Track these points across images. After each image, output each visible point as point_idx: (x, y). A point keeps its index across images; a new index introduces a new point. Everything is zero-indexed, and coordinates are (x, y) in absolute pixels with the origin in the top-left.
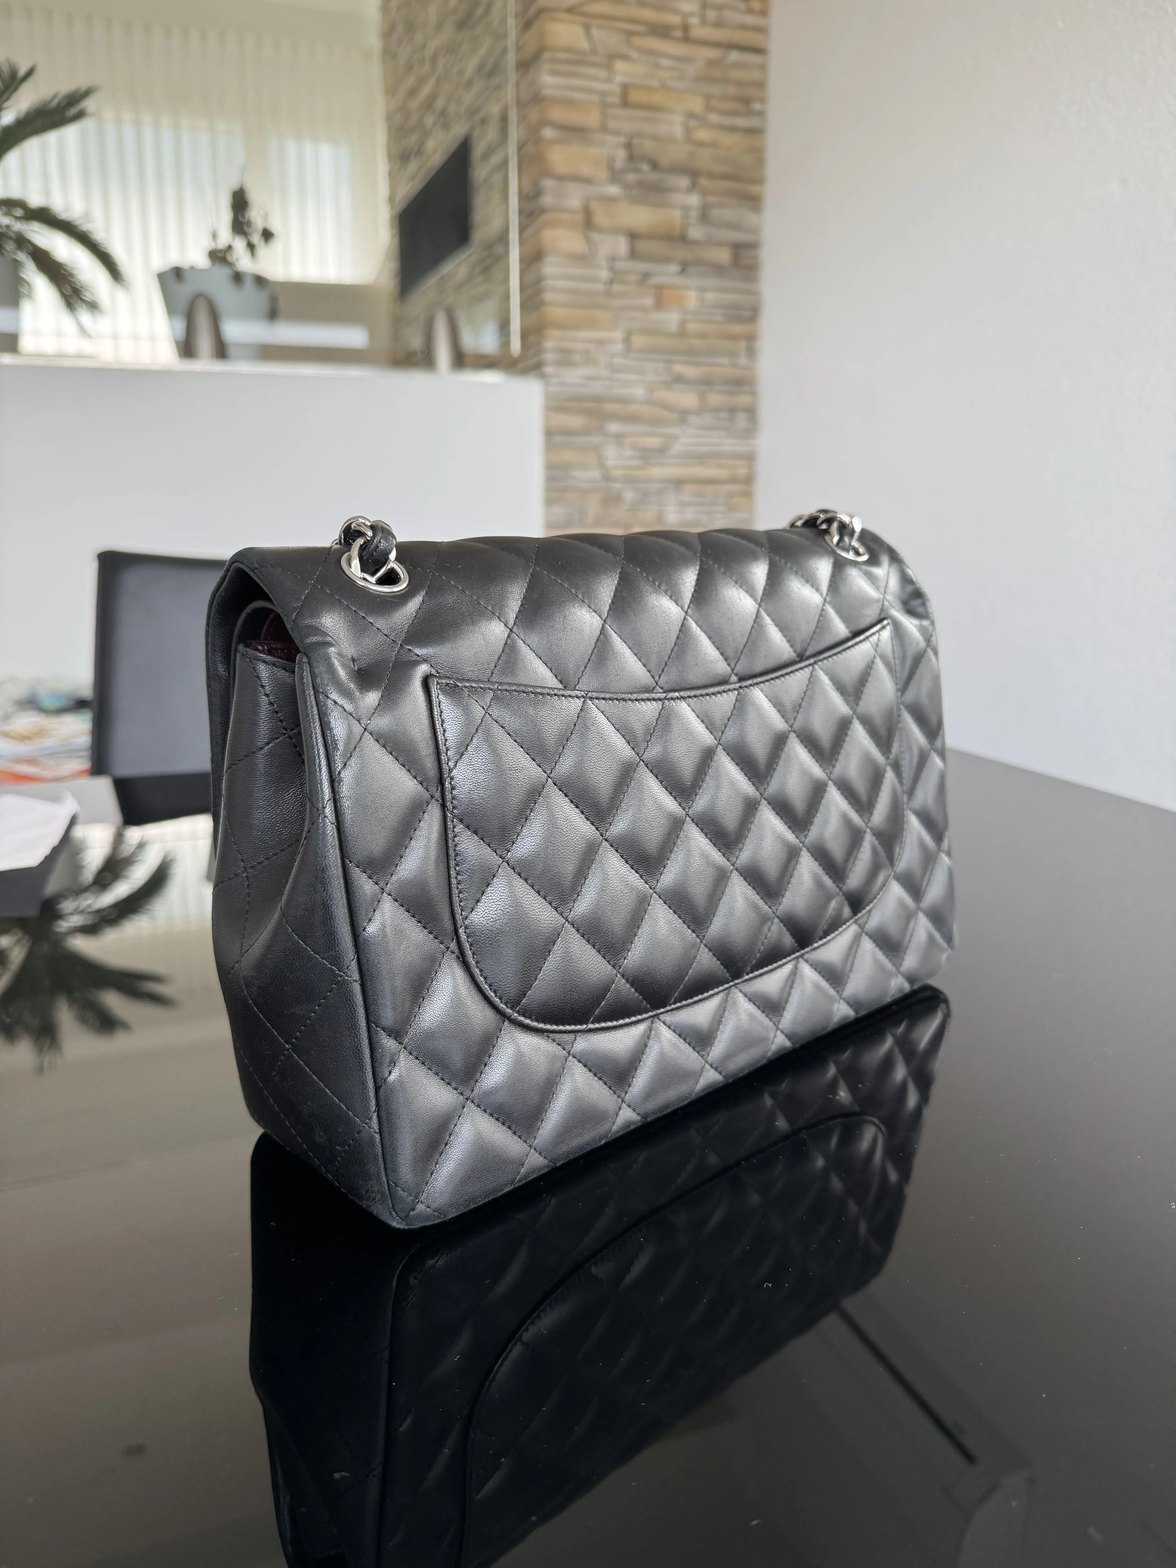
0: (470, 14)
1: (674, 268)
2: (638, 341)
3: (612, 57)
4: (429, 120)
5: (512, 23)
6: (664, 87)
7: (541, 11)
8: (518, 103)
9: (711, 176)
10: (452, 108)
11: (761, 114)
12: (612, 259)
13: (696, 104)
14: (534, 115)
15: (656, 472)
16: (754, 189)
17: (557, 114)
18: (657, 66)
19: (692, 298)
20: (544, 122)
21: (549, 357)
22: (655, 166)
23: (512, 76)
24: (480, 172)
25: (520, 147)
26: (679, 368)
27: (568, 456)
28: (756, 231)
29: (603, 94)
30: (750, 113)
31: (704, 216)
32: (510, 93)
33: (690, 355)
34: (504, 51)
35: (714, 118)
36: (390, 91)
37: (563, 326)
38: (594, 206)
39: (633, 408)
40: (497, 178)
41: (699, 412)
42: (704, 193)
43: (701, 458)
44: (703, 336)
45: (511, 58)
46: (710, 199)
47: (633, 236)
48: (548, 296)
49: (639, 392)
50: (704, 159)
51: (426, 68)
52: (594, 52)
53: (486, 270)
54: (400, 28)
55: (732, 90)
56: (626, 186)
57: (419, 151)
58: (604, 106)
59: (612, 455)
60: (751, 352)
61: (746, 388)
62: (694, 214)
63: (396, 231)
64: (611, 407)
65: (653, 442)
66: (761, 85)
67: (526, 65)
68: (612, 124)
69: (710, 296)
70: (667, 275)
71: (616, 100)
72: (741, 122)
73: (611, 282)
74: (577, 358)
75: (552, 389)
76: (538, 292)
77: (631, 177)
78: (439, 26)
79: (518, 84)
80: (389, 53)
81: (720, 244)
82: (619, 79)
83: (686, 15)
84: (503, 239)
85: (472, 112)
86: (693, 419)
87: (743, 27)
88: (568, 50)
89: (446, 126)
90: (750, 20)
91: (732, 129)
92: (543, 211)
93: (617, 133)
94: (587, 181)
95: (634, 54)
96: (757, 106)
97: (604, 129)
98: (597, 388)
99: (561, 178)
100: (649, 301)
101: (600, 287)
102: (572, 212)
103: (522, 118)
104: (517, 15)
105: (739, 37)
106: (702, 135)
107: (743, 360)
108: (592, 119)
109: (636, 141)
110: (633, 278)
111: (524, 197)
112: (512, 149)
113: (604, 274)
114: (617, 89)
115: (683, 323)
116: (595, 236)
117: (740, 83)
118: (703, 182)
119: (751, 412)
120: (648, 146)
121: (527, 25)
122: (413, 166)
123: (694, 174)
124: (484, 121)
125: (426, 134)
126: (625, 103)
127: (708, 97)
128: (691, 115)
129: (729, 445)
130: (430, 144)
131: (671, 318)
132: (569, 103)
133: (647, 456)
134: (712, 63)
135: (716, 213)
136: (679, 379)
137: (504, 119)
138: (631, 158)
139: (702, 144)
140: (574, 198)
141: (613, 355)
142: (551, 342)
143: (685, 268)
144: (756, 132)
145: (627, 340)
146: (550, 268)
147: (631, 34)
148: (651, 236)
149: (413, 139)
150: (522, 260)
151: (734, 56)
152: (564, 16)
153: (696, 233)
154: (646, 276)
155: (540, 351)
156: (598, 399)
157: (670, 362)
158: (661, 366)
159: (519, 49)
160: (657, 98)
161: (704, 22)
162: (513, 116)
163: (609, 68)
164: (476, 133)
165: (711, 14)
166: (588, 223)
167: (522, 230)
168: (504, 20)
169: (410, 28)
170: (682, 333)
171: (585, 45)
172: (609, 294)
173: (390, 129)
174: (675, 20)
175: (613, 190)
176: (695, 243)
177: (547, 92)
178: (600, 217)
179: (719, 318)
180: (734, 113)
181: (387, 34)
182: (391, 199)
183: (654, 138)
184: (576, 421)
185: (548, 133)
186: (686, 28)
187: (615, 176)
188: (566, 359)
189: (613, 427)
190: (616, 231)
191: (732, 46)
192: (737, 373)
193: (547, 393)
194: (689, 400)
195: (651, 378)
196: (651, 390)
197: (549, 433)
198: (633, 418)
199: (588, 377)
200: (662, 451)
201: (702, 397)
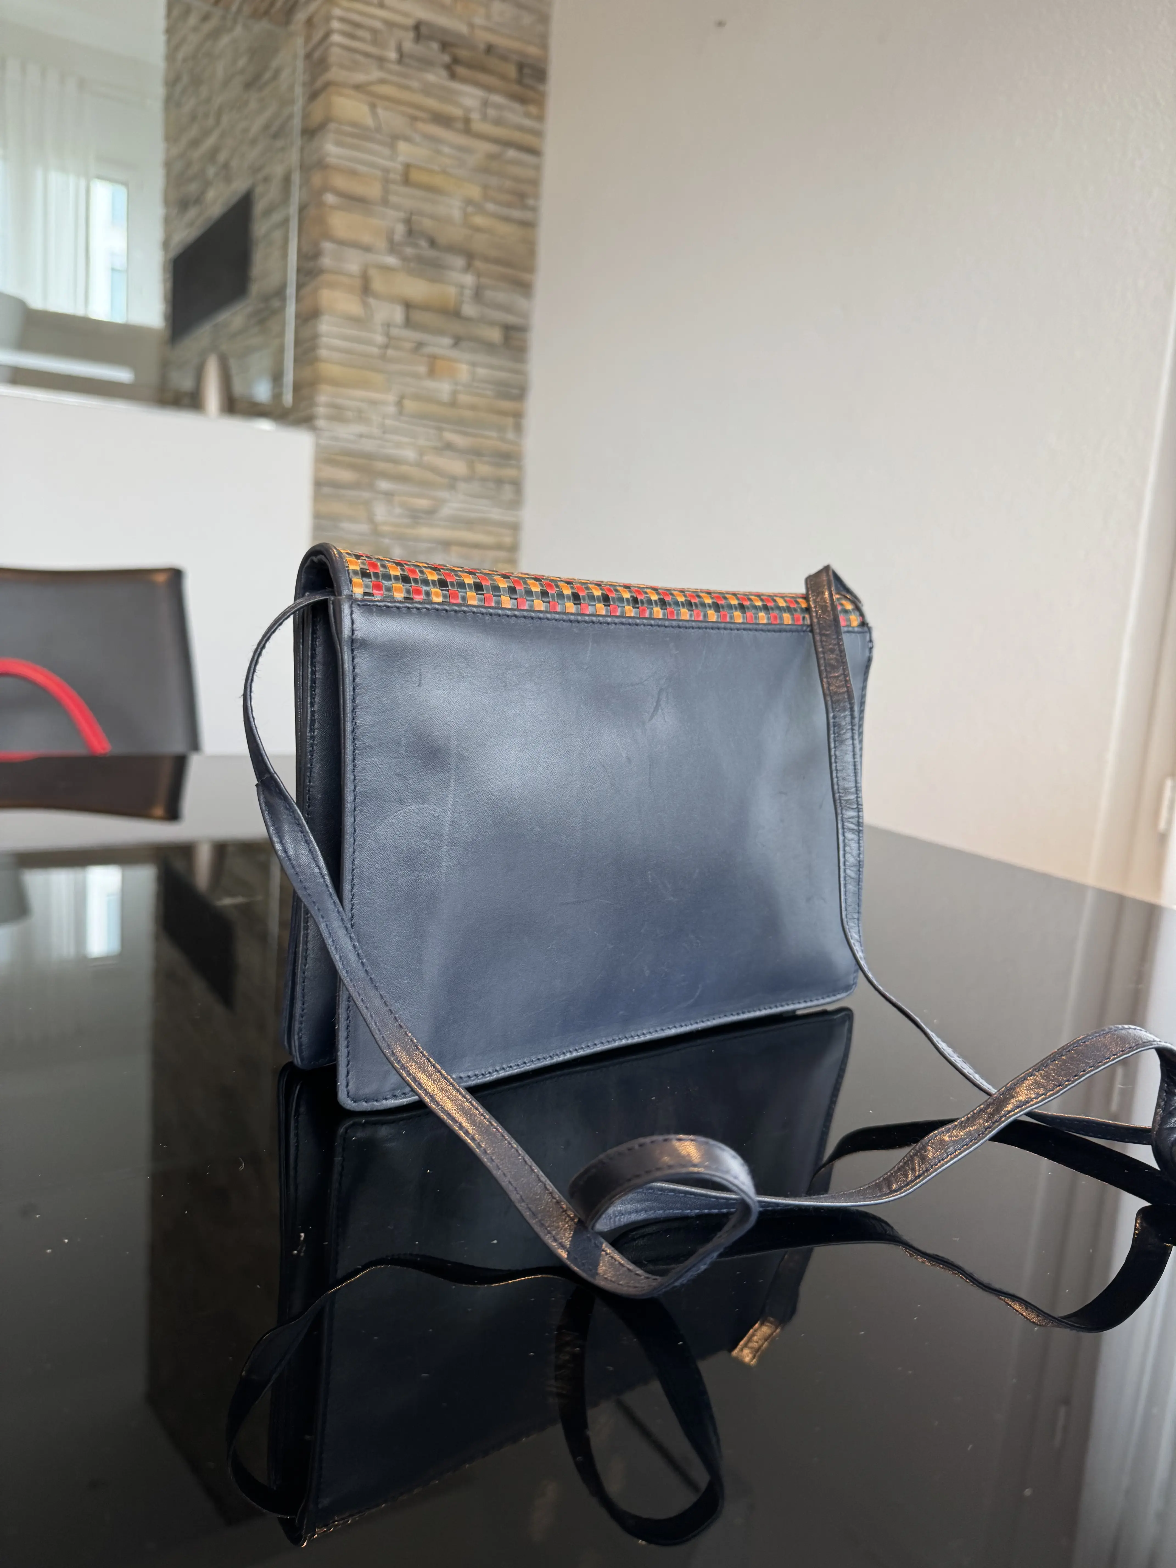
0: (257, 77)
1: (447, 341)
2: (410, 405)
3: (395, 138)
4: (211, 171)
5: (299, 91)
6: (444, 172)
7: (328, 85)
8: (302, 167)
9: (486, 259)
10: (234, 163)
11: (534, 209)
12: (388, 325)
13: (475, 192)
14: (317, 179)
15: (424, 531)
16: (526, 276)
17: (340, 182)
18: (439, 152)
19: (463, 371)
20: (326, 188)
21: (321, 410)
22: (433, 243)
23: (298, 142)
24: (260, 228)
25: (302, 209)
26: (449, 436)
27: (338, 508)
28: (525, 315)
29: (386, 171)
30: (524, 207)
31: (478, 295)
32: (294, 157)
33: (460, 424)
34: (290, 117)
35: (490, 207)
36: (171, 137)
37: (335, 383)
38: (373, 272)
39: (404, 469)
40: (277, 235)
42: (479, 275)
43: (469, 523)
44: (473, 407)
45: (297, 123)
46: (484, 281)
47: (408, 306)
48: (323, 353)
49: (410, 454)
50: (480, 243)
51: (211, 121)
52: (378, 129)
53: (262, 322)
54: (185, 79)
55: (508, 184)
56: (404, 259)
57: (198, 200)
58: (386, 181)
59: (381, 512)
60: (518, 428)
61: (512, 462)
62: (468, 293)
63: (169, 275)
64: (381, 465)
65: (423, 503)
66: (535, 183)
67: (311, 132)
68: (393, 199)
69: (481, 372)
70: (441, 345)
71: (398, 178)
72: (517, 214)
73: (386, 347)
74: (350, 414)
75: (323, 442)
76: (313, 348)
77: (409, 251)
78: (226, 83)
79: (302, 149)
80: (171, 102)
81: (492, 323)
82: (401, 158)
83: (468, 110)
84: (280, 293)
85: (255, 170)
86: (462, 486)
87: (521, 128)
88: (354, 124)
89: (228, 179)
90: (528, 122)
91: (507, 219)
92: (321, 271)
93: (397, 207)
94: (367, 249)
95: (418, 138)
96: (530, 202)
97: (385, 202)
98: (368, 446)
99: (342, 243)
100: (422, 369)
101: (375, 351)
102: (350, 276)
103: (306, 182)
104: (304, 84)
105: (517, 136)
106: (479, 220)
107: (510, 435)
108: (374, 191)
109: (414, 218)
110: (408, 345)
111: (302, 256)
112: (293, 210)
113: (380, 339)
114: (400, 168)
115: (454, 393)
116: (372, 301)
117: (517, 179)
118: (478, 264)
119: (517, 485)
120: (427, 224)
121: (313, 96)
122: (192, 212)
123: (470, 256)
124: (266, 180)
125: (207, 184)
126: (406, 181)
127: (485, 187)
128: (469, 202)
129: (495, 513)
130: (211, 194)
131: (443, 388)
132: (353, 173)
133: (416, 516)
134: (491, 157)
135: (489, 294)
136: (449, 447)
137: (287, 180)
138: (410, 232)
139: (478, 229)
140: (353, 263)
141: (385, 417)
142: (324, 397)
143: (458, 341)
144: (529, 225)
145: (399, 403)
146: (326, 326)
147: (414, 119)
148: (426, 307)
149: (193, 188)
150: (298, 316)
151: (511, 153)
152: (352, 92)
153: (469, 310)
154: (420, 345)
155: (312, 404)
156: (370, 456)
157: (440, 429)
158: (432, 431)
159: (306, 116)
160: (438, 181)
161: (484, 118)
162: (296, 178)
163: (392, 146)
164: (259, 190)
165: (492, 112)
166: (366, 289)
167: (299, 287)
168: (291, 88)
169: (196, 81)
170: (453, 404)
171: (369, 122)
172: (383, 357)
173: (168, 175)
174: (458, 112)
175: (391, 260)
176: (468, 319)
177: (331, 160)
178: (378, 284)
179: (489, 393)
180: (509, 205)
181: (172, 82)
182: (166, 244)
183: (432, 217)
184: (346, 475)
185: (330, 198)
186: (467, 121)
187: (393, 248)
188: (338, 415)
189: (384, 485)
190: (392, 299)
191: (508, 144)
192: (505, 447)
193: (318, 445)
194: (458, 467)
195: (421, 442)
196: (421, 454)
197: (318, 484)
198: (403, 479)
199: (361, 436)
200: (431, 512)
201: (471, 466)
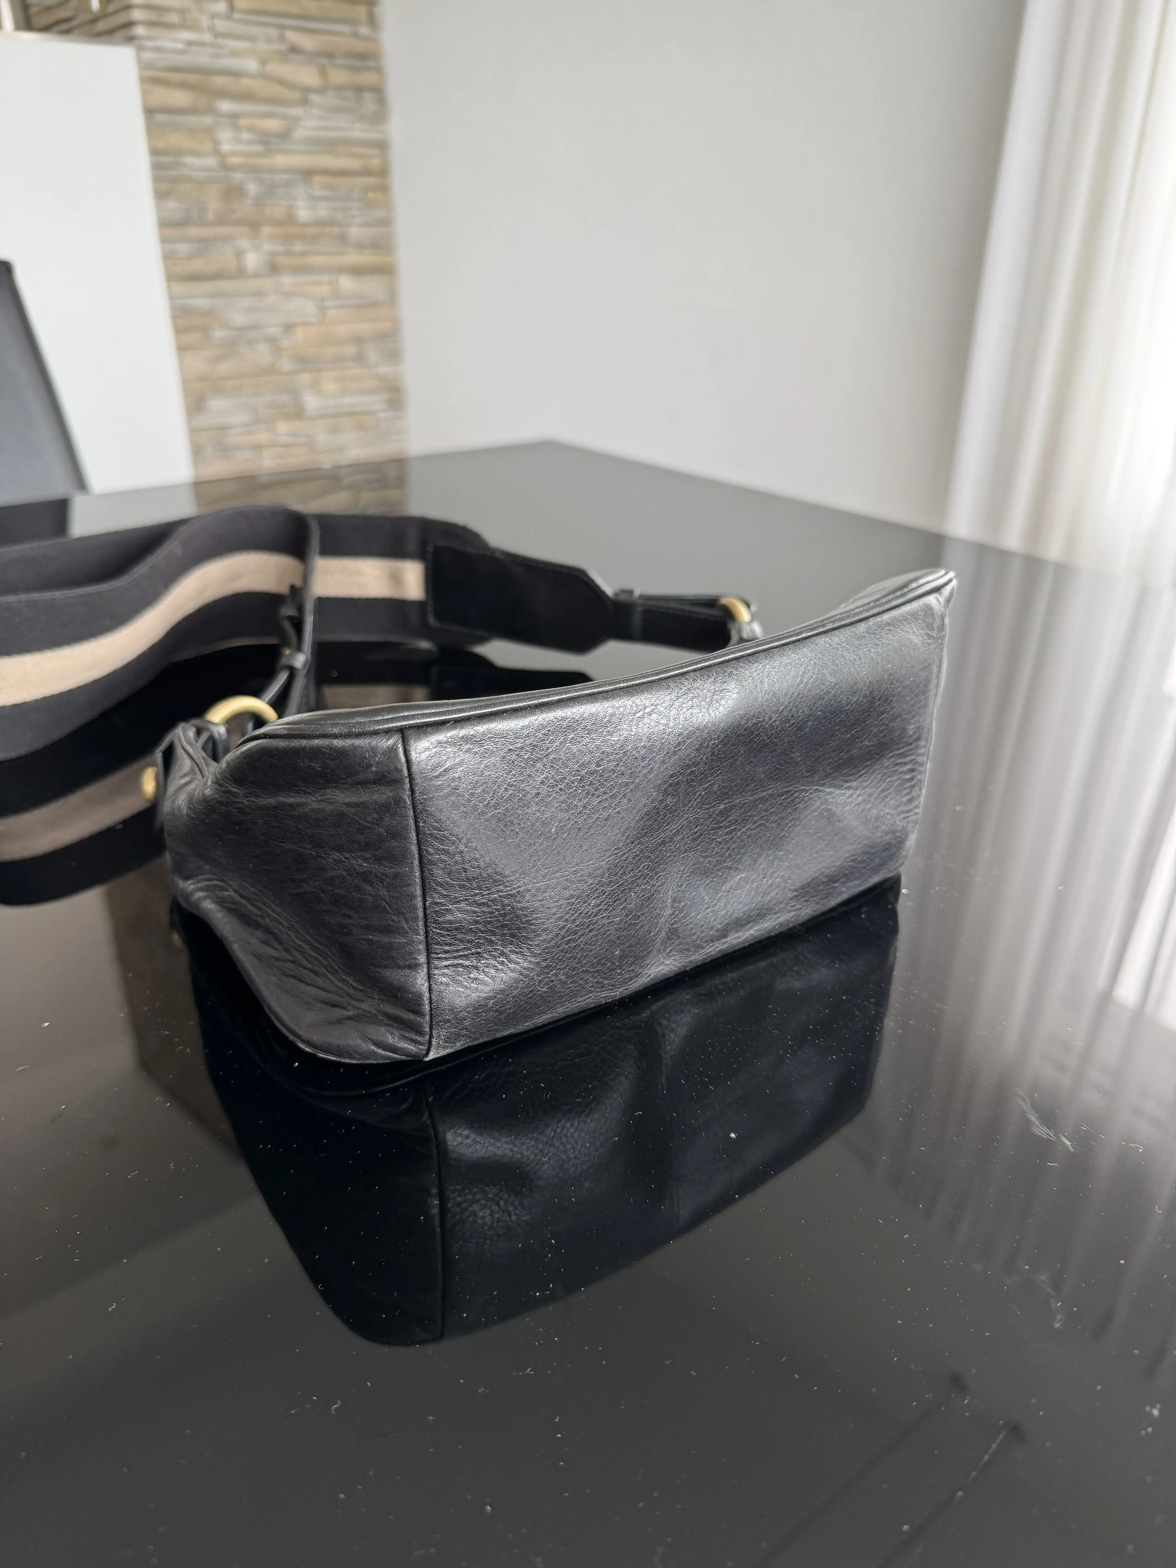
15: (279, 160)
21: (137, 15)
26: (293, 36)
27: (176, 140)
33: (305, 20)
39: (245, 83)
41: (321, 91)
43: (330, 145)
49: (250, 64)
59: (226, 139)
60: (373, 20)
61: (371, 63)
64: (219, 81)
65: (273, 125)
74: (173, 18)
75: (147, 56)
86: (316, 99)
98: (202, 58)
107: (364, 30)
119: (379, 92)
129: (358, 131)
133: (269, 142)
136: (294, 50)
141: (214, 16)
156: (203, 71)
157: (282, 27)
158: (273, 33)
184: (180, 98)
188: (160, 19)
189: (225, 106)
192: (359, 46)
193: (139, 60)
194: (308, 76)
195: (262, 46)
196: (263, 62)
197: (149, 112)
198: (246, 96)
199: (190, 43)
200: (284, 135)
201: (323, 74)
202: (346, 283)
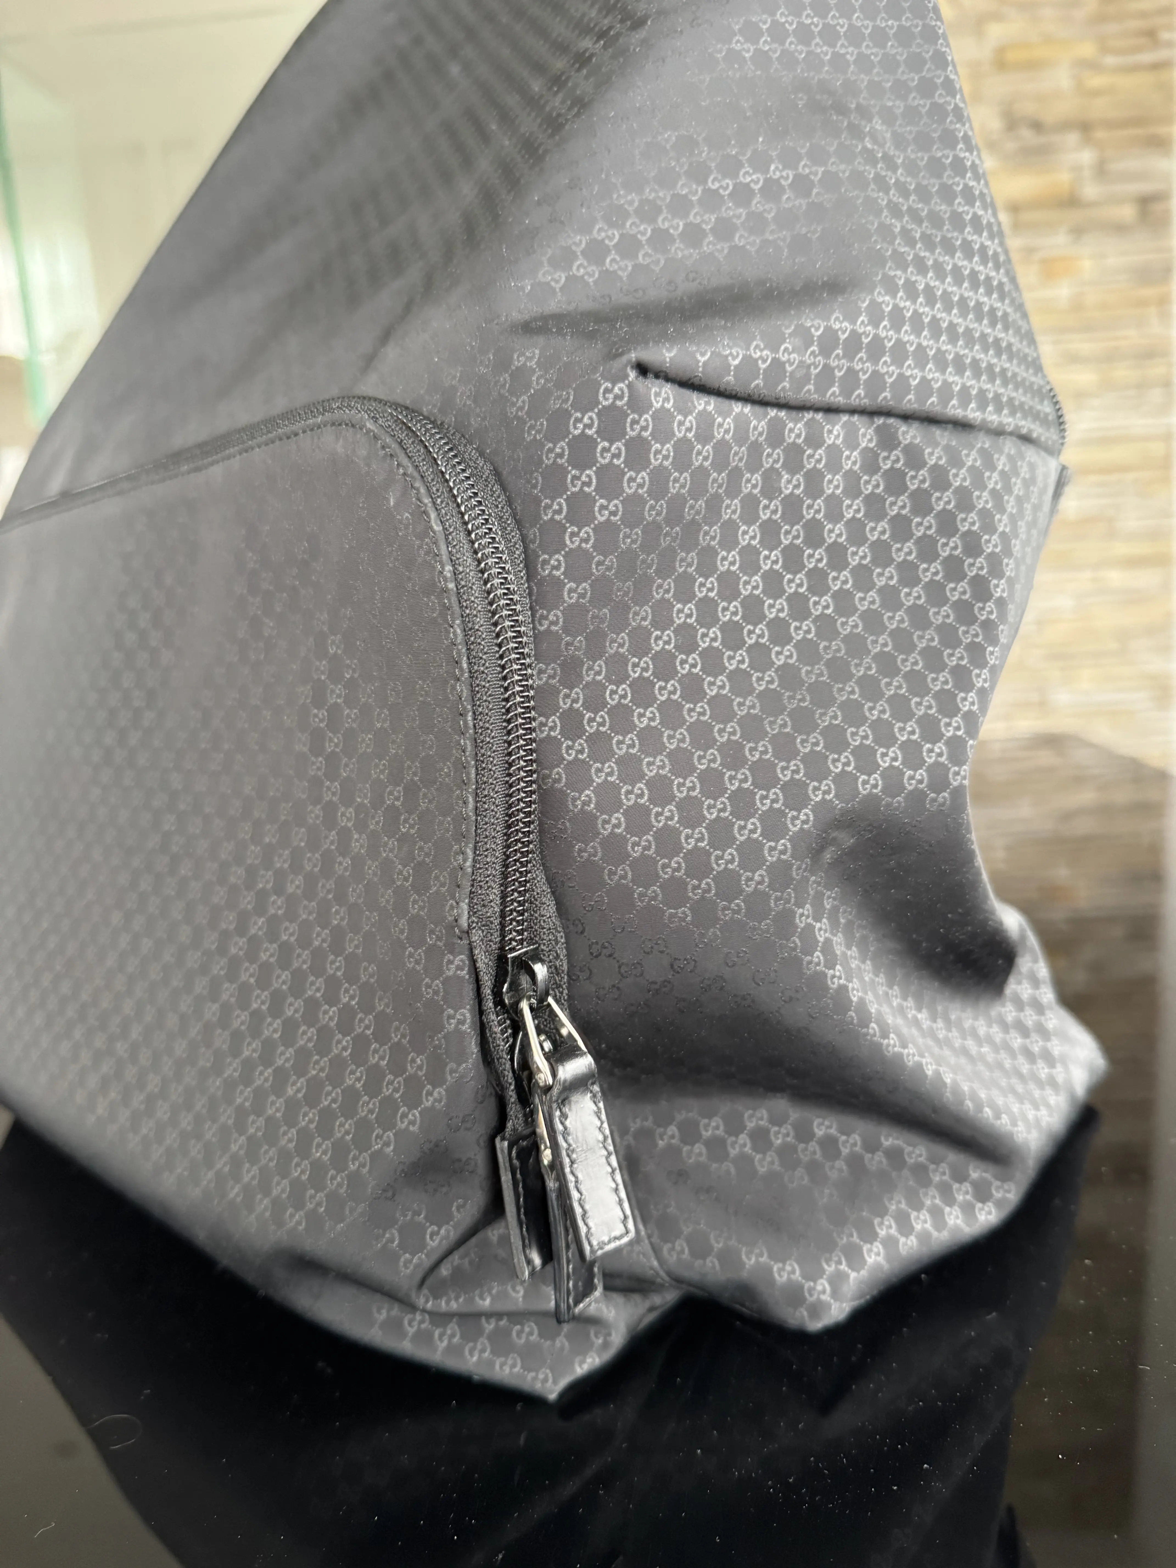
1: (1064, 237)
3: (983, 20)
6: (1047, 40)
9: (1109, 125)
13: (1087, 50)
16: (1159, 130)
18: (1038, 19)
19: (1087, 265)
30: (1156, 46)
31: (1101, 171)
35: (1110, 60)
41: (1100, 391)
42: (1100, 147)
43: (1108, 442)
44: (1104, 306)
46: (1108, 152)
47: (1015, 209)
50: (1100, 108)
55: (1132, 25)
56: (1004, 156)
60: (1165, 317)
62: (1087, 172)
69: (1110, 261)
70: (1057, 244)
71: (990, 66)
72: (1147, 57)
77: (1010, 146)
81: (1122, 200)
82: (992, 43)
91: (1133, 69)
93: (992, 101)
95: (1009, 12)
96: (1163, 36)
100: (1034, 278)
106: (1096, 81)
107: (1155, 328)
109: (1014, 105)
114: (991, 54)
115: (1077, 296)
117: (1142, 15)
118: (1098, 134)
120: (1031, 108)
123: (1085, 127)
126: (1001, 66)
127: (1101, 39)
128: (1081, 64)
131: (1063, 293)
135: (1116, 166)
138: (1010, 125)
144: (1162, 65)
148: (1036, 204)
153: (1091, 191)
157: (1060, 342)
158: (1049, 347)
160: (1038, 53)
163: (980, 32)
170: (1077, 308)
176: (1089, 203)
179: (1124, 284)
180: (1136, 50)
183: (1036, 97)
202: (1116, 577)
